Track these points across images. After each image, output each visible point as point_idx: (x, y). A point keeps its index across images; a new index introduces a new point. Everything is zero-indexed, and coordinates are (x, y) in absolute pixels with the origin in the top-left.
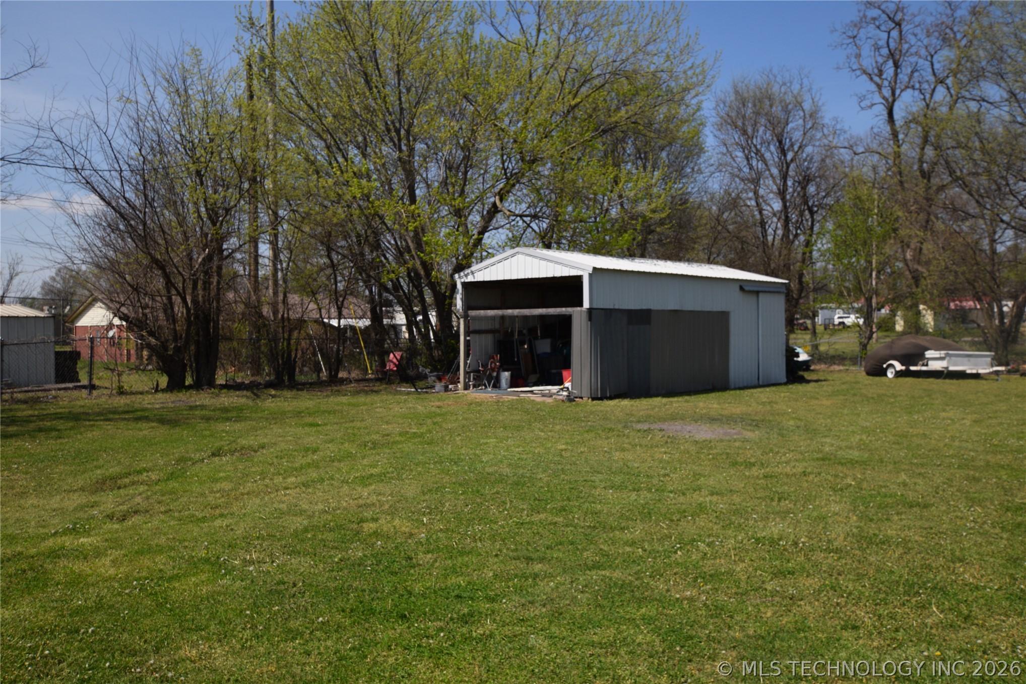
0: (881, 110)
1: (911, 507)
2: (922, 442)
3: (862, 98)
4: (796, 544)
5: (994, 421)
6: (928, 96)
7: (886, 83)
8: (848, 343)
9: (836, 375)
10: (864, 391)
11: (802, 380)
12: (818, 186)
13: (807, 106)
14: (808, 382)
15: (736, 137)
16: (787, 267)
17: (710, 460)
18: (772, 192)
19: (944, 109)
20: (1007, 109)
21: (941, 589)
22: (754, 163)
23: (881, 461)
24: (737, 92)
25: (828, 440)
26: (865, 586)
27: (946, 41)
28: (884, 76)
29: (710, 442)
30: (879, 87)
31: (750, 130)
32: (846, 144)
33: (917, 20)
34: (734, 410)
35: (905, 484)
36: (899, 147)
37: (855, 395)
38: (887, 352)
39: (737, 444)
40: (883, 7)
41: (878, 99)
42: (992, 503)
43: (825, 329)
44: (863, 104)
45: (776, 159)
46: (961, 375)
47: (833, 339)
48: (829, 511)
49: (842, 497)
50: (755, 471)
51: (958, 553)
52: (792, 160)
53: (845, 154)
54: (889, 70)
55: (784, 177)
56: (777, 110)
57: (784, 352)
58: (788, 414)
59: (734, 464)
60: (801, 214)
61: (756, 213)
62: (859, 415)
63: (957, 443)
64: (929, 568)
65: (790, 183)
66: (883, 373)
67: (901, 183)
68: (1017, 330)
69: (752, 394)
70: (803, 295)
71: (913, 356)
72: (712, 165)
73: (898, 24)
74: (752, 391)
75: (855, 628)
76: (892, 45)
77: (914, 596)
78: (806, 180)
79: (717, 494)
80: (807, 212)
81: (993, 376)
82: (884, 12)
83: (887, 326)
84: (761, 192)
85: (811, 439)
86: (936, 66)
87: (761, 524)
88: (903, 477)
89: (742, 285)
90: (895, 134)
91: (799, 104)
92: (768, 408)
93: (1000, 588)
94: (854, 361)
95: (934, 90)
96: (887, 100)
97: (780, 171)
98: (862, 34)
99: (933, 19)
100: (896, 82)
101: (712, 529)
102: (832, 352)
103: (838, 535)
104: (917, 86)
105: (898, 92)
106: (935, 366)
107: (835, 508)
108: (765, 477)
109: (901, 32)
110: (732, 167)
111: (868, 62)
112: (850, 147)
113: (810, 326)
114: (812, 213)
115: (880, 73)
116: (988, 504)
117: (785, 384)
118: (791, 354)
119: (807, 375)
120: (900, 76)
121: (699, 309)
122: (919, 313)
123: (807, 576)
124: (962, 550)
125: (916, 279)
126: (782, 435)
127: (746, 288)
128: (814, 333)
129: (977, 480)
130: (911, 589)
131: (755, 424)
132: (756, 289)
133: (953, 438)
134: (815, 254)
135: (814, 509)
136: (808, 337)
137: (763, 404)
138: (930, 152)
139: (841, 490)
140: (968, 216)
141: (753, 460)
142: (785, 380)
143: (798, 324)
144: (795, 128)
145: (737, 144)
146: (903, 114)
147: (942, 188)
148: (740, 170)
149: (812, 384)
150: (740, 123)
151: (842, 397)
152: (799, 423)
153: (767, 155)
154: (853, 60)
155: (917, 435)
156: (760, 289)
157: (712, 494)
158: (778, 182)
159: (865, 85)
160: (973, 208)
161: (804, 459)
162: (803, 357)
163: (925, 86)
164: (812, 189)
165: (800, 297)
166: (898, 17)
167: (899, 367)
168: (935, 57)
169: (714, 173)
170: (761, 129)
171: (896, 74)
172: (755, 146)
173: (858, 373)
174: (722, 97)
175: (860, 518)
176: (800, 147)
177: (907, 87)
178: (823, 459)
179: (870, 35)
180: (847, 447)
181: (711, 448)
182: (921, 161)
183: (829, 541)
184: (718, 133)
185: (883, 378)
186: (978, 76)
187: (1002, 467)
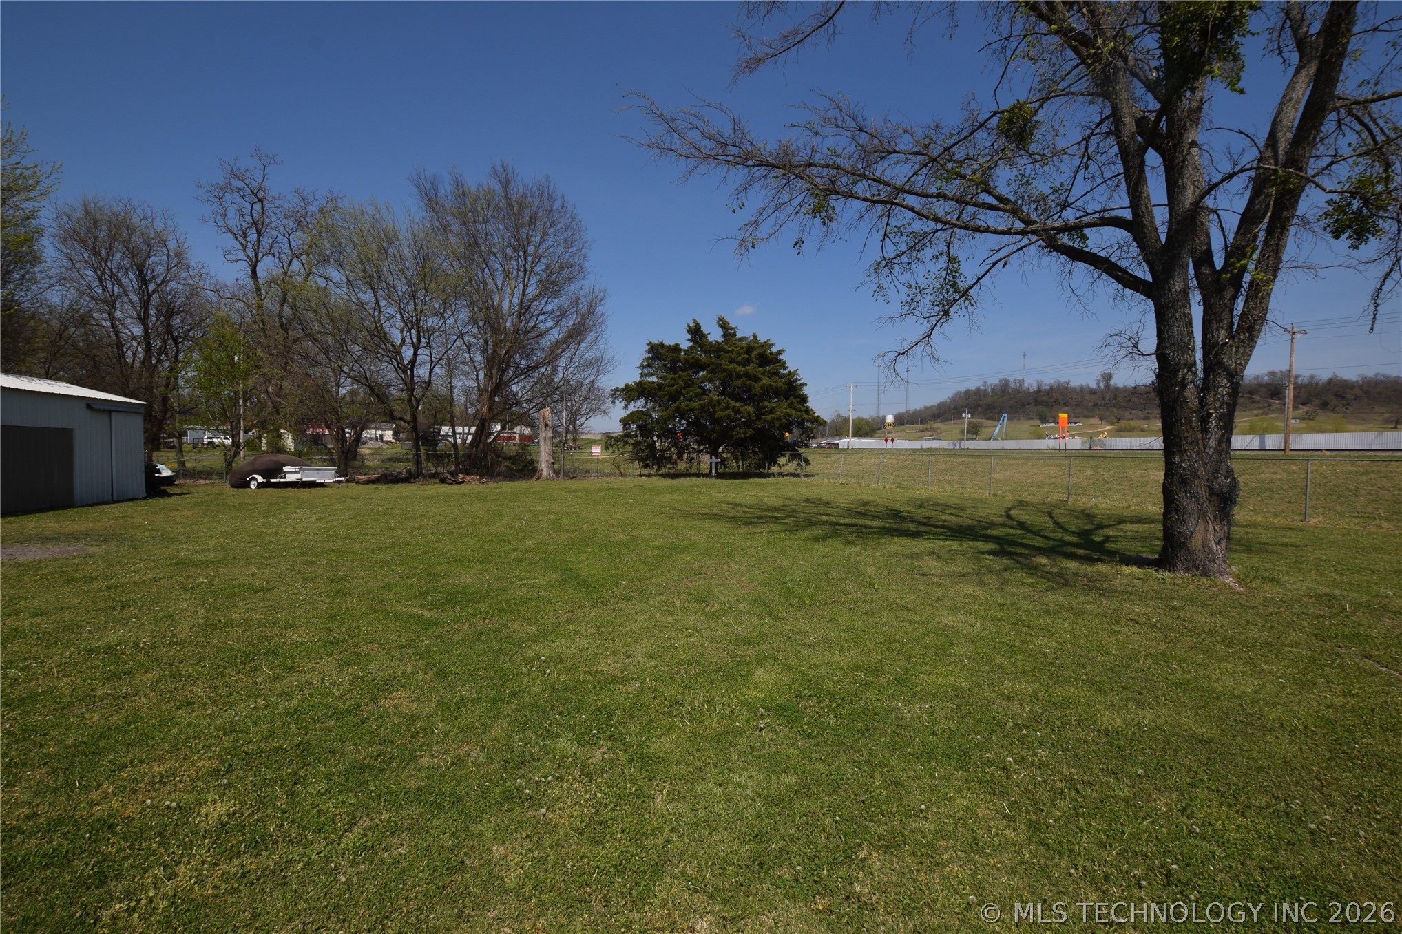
0: (245, 266)
1: (256, 592)
2: (274, 539)
3: (227, 252)
4: (136, 645)
5: (333, 517)
6: (286, 265)
7: (250, 245)
8: (214, 460)
9: (200, 489)
10: (227, 501)
11: (165, 494)
12: (183, 320)
13: (172, 245)
14: (171, 495)
15: (86, 255)
16: (149, 389)
17: (36, 581)
18: (131, 317)
19: (300, 279)
20: (345, 290)
21: (273, 652)
22: (109, 285)
23: (235, 558)
24: (87, 212)
25: (185, 546)
26: (205, 666)
27: (301, 225)
28: (248, 239)
29: (40, 562)
30: (244, 247)
31: (103, 253)
32: (212, 288)
33: (277, 202)
34: (77, 528)
35: (253, 575)
36: (261, 299)
37: (218, 504)
38: (250, 468)
39: (76, 561)
40: (247, 182)
41: (242, 256)
42: (322, 579)
43: (194, 448)
44: (228, 257)
45: (136, 287)
46: (312, 485)
47: (200, 457)
48: (176, 610)
49: (192, 595)
50: (96, 585)
51: (290, 621)
52: (154, 291)
53: (214, 297)
54: (253, 236)
55: (146, 306)
56: (137, 239)
57: (143, 469)
58: (144, 526)
59: (71, 581)
60: (165, 342)
61: (113, 335)
62: (219, 522)
63: (301, 537)
64: (266, 637)
65: (152, 312)
66: (247, 485)
67: (264, 330)
68: (356, 451)
69: (103, 509)
70: (168, 416)
71: (272, 471)
72: (51, 277)
73: (261, 200)
74: (104, 506)
75: (190, 704)
76: (255, 215)
77: (250, 662)
78: (170, 312)
79: (42, 614)
80: (170, 342)
81: (337, 485)
82: (247, 186)
83: (253, 445)
84: (118, 314)
85: (167, 547)
86: (293, 243)
87: (96, 636)
88: (253, 569)
89: (89, 403)
90: (258, 289)
91: (164, 243)
92: (121, 522)
93: (319, 640)
94: (220, 475)
95: (290, 262)
96: (251, 259)
97: (140, 299)
98: (228, 197)
99: (290, 206)
100: (258, 246)
101: (31, 652)
102: (199, 468)
103: (183, 630)
104: (277, 255)
105: (260, 256)
106: (292, 478)
107: (183, 605)
108: (108, 588)
109: (263, 208)
110: (80, 283)
111: (234, 222)
112: (217, 291)
113: (177, 445)
114: (176, 343)
115: (245, 236)
116: (319, 580)
117: (144, 498)
118: (151, 470)
119: (170, 490)
120: (263, 243)
121: (29, 425)
122: (280, 436)
123: (146, 672)
124: (294, 618)
125: (277, 408)
126: (134, 547)
127: (95, 407)
128: (181, 450)
129: (312, 563)
130: (246, 658)
131: (104, 539)
132: (107, 408)
133: (299, 533)
134: (181, 382)
135: (161, 610)
136: (172, 455)
137: (116, 519)
138: (287, 310)
139: (193, 588)
140: (318, 364)
141: (95, 574)
142: (145, 495)
143: (165, 443)
144: (158, 263)
145: (86, 262)
146: (266, 274)
147: (296, 340)
148: (90, 288)
149: (175, 498)
150: (90, 243)
151: (204, 507)
152: (155, 534)
153: (125, 281)
154: (219, 217)
155: (269, 534)
156: (113, 408)
157: (35, 615)
158: (139, 308)
159: (229, 241)
160: (322, 358)
161: (156, 567)
162: (166, 472)
163: (284, 256)
164: (177, 321)
165: (164, 418)
166: (261, 194)
167: (260, 479)
168: (292, 236)
169: (53, 286)
170: (118, 255)
171: (259, 241)
172: (110, 269)
173: (224, 486)
174: (66, 210)
175: (208, 610)
176: (163, 281)
177: (268, 254)
178: (177, 564)
179: (234, 201)
180: (203, 551)
181: (40, 569)
182: (281, 317)
183: (173, 636)
184: (60, 246)
185: (247, 490)
186: (325, 261)
187: (333, 551)
